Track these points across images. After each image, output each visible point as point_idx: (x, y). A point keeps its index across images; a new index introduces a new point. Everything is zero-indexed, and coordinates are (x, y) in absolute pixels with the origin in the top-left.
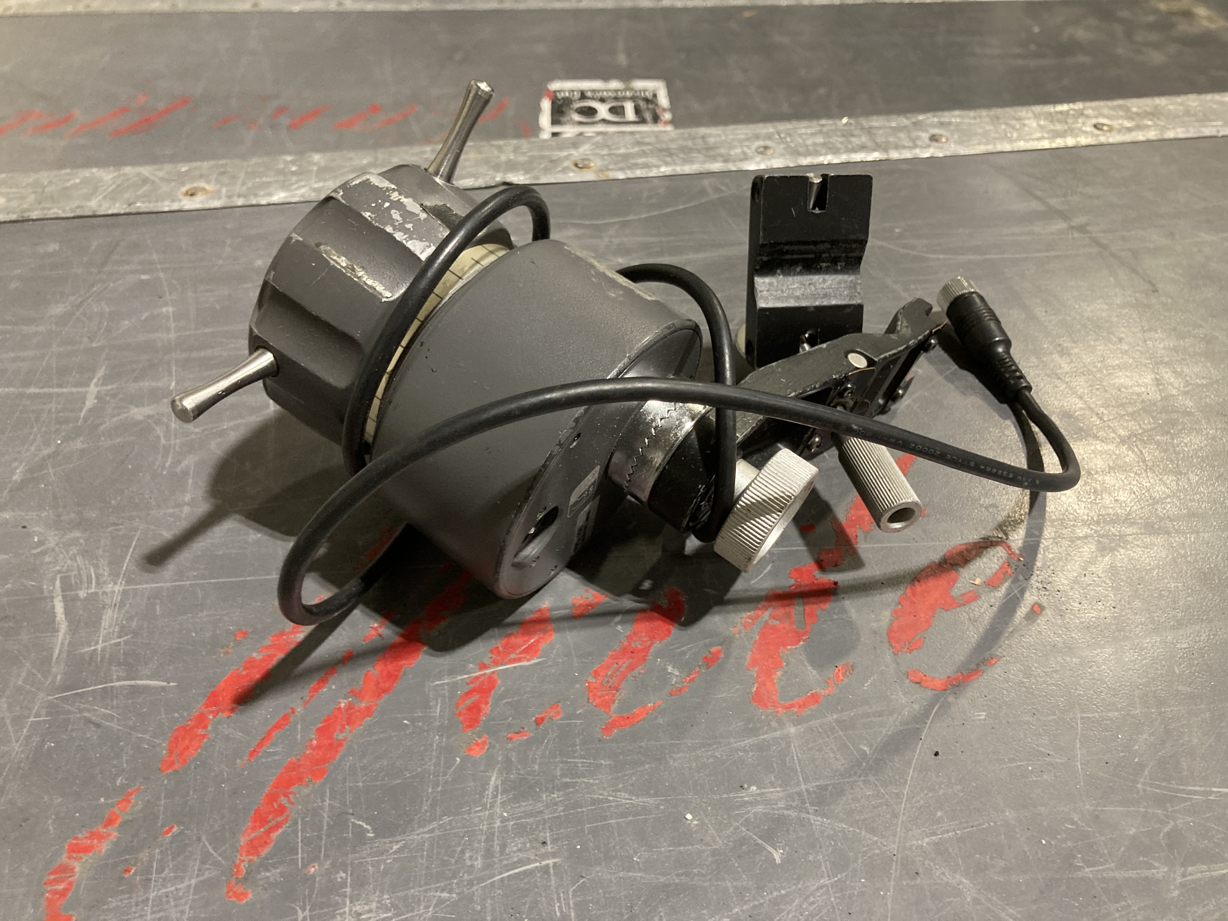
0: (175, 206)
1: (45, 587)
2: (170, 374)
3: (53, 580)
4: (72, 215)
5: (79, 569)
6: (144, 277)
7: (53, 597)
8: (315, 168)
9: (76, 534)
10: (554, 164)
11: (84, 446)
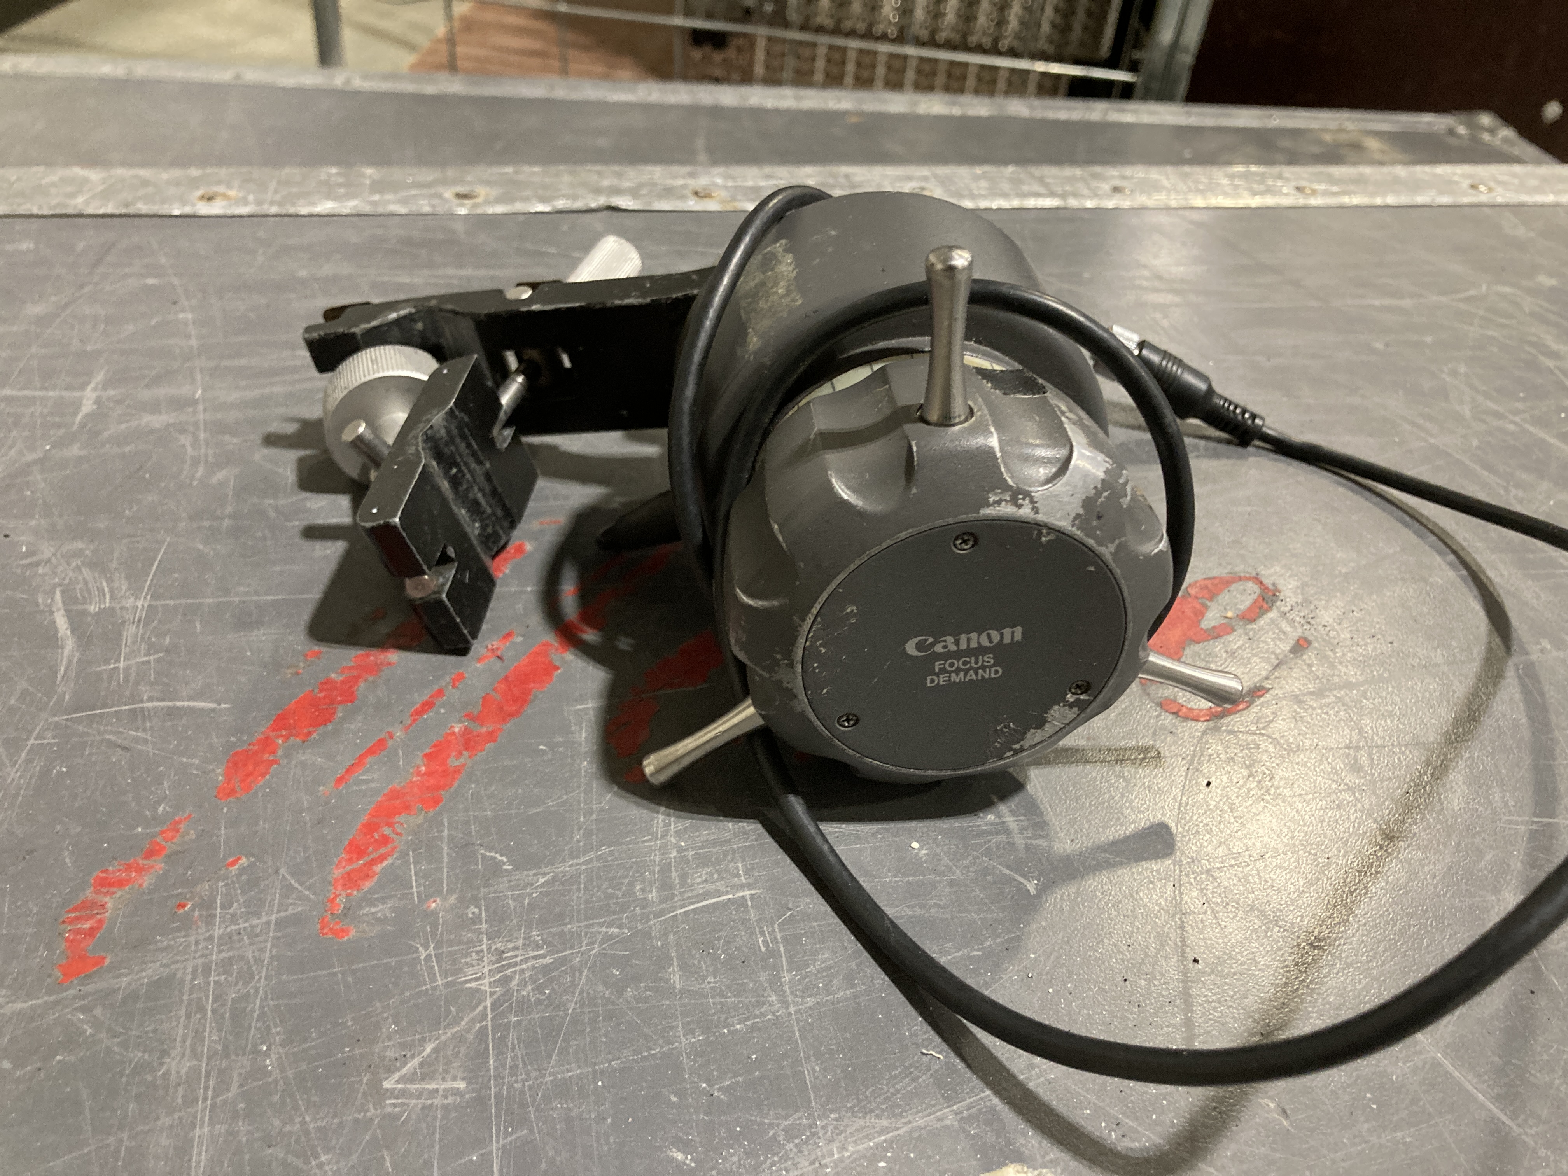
0: (188, 210)
1: (40, 600)
2: (193, 380)
3: (51, 593)
4: (51, 212)
5: (86, 582)
6: (150, 281)
7: (52, 613)
8: (368, 182)
9: (79, 545)
10: (669, 192)
11: (83, 453)
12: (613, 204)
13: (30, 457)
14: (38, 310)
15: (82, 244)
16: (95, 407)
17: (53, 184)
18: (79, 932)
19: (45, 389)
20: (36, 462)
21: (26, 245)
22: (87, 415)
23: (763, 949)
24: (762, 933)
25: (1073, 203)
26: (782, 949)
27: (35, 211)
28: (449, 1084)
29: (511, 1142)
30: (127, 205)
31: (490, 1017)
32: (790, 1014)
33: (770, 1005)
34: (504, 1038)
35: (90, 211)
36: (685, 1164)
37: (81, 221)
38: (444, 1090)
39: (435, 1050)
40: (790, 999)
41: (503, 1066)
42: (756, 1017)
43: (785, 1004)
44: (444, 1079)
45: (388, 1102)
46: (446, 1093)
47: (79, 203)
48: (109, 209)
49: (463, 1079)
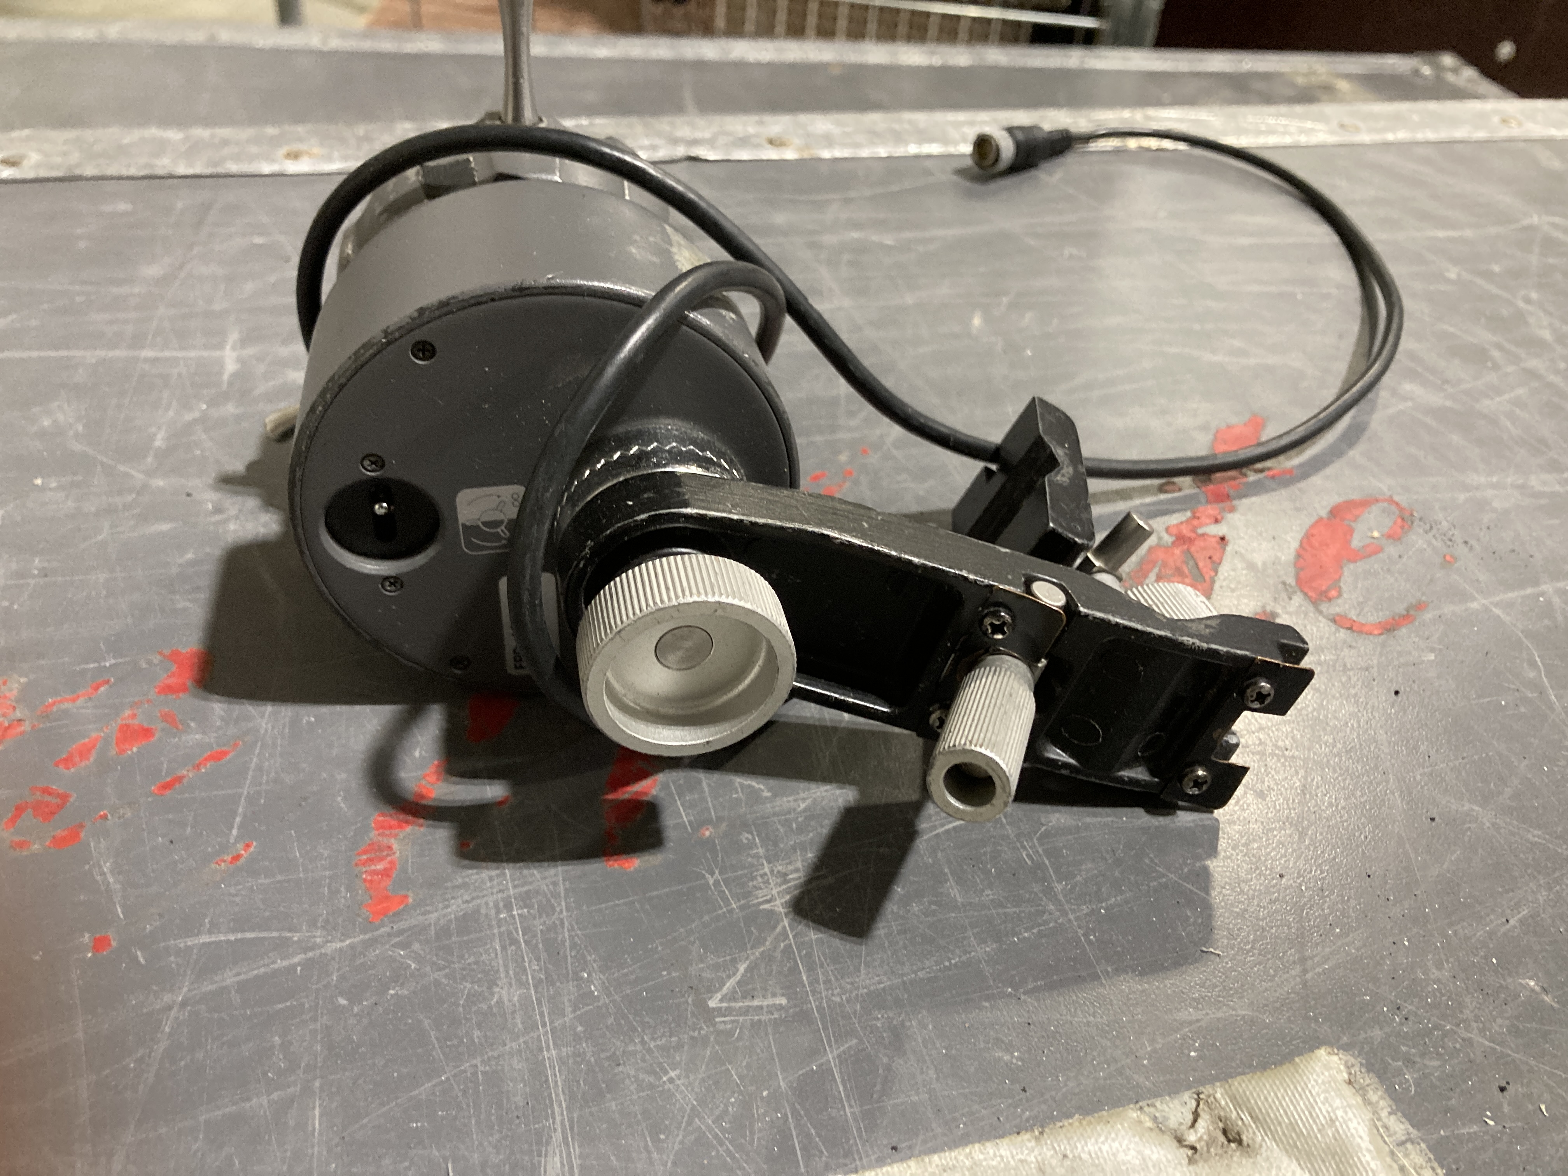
0: (276, 168)
10: (744, 142)
12: (693, 155)
13: (189, 417)
14: (153, 271)
15: (180, 205)
16: (239, 366)
18: (374, 872)
19: (182, 349)
20: (196, 421)
21: (123, 206)
22: (233, 375)
23: (1029, 862)
24: (1024, 848)
26: (1047, 862)
27: (125, 172)
28: (770, 1001)
29: (844, 1052)
30: (216, 164)
31: (791, 936)
32: (1070, 920)
33: (1050, 914)
34: (809, 955)
35: (182, 170)
36: (1012, 1063)
37: (170, 181)
38: (768, 1006)
39: (746, 970)
40: (1067, 907)
41: (818, 982)
42: (1040, 925)
43: (1064, 913)
44: (764, 997)
45: (718, 1020)
46: (771, 1009)
47: (164, 164)
48: (198, 170)
49: (783, 995)
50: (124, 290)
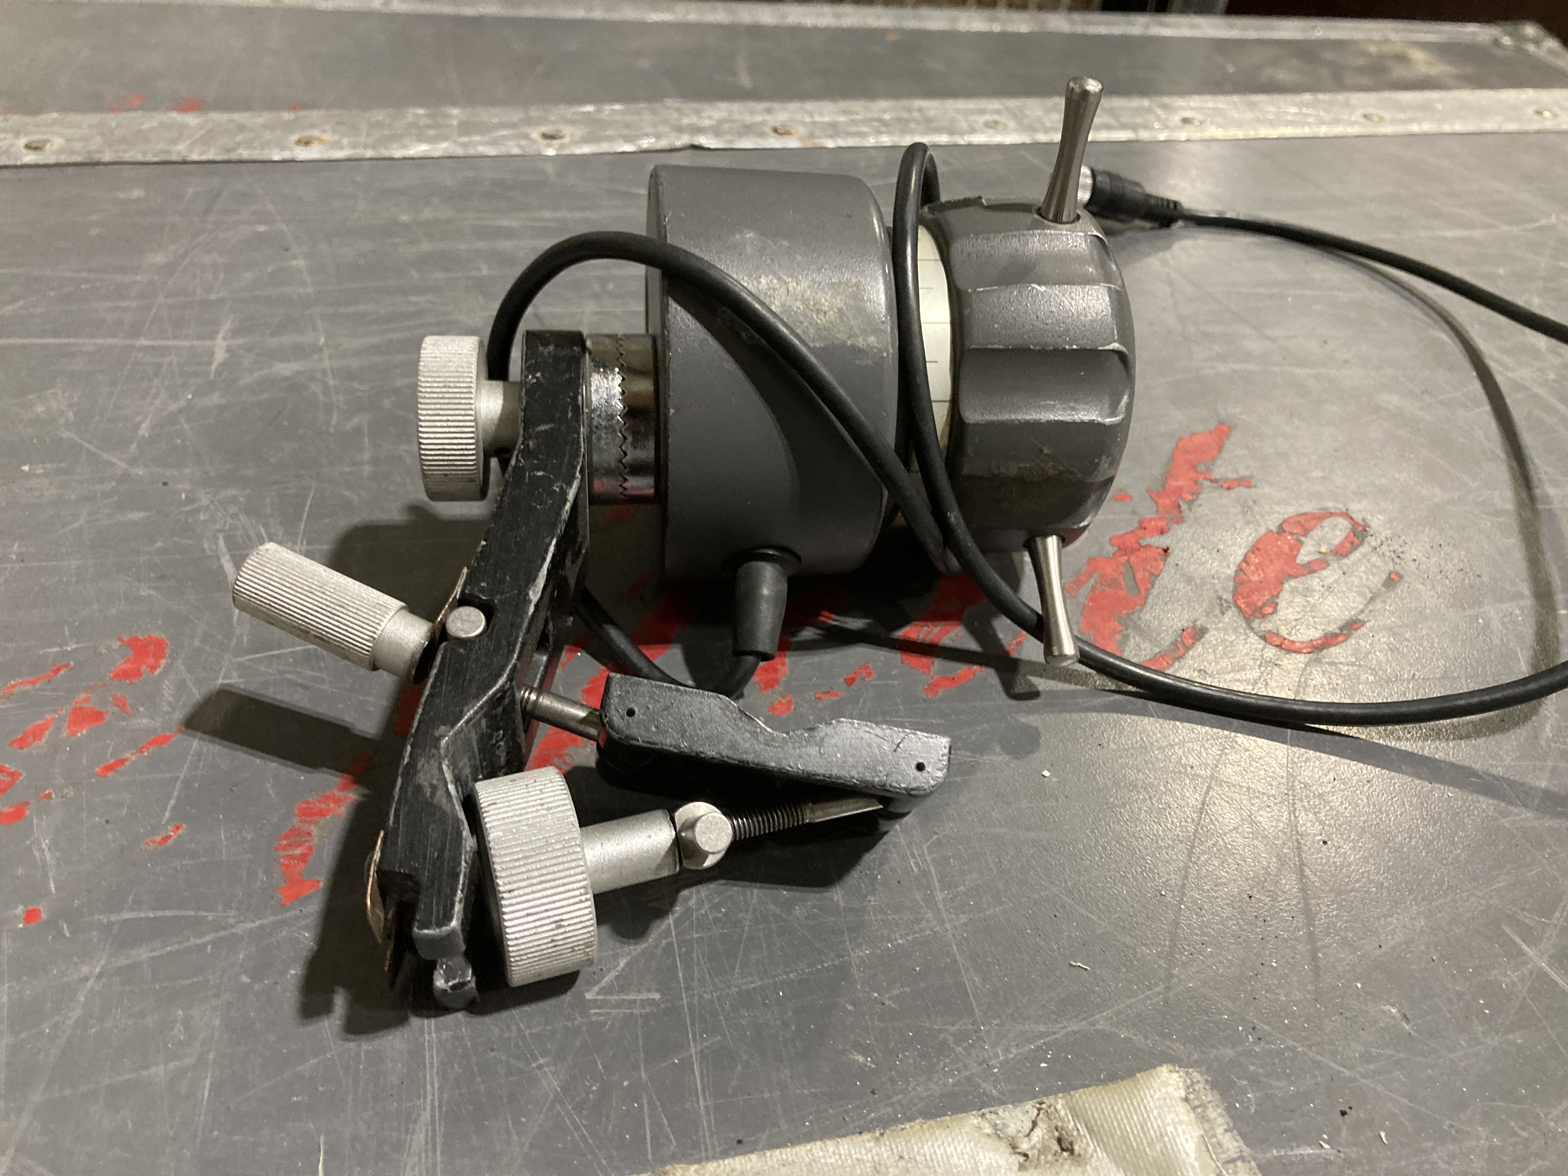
0: (287, 155)
1: (206, 545)
2: (315, 329)
3: (215, 539)
4: (156, 159)
5: (245, 529)
6: (262, 228)
7: (218, 558)
8: (455, 123)
9: (232, 492)
10: (748, 130)
11: (223, 401)
12: (696, 143)
13: (174, 407)
14: (159, 259)
15: (190, 191)
16: (228, 355)
17: (151, 130)
18: (291, 857)
19: (176, 338)
20: (180, 411)
21: (137, 193)
22: (221, 365)
23: (915, 870)
24: (915, 857)
25: (1144, 135)
26: (933, 870)
27: (140, 158)
28: (644, 996)
29: (707, 1047)
30: (228, 151)
31: (674, 934)
32: (947, 930)
33: (928, 921)
34: (689, 953)
35: (195, 157)
36: (865, 1065)
37: (185, 167)
38: (641, 1000)
39: (628, 965)
40: (945, 915)
41: (692, 979)
42: (915, 932)
43: (942, 922)
44: (639, 991)
45: (593, 1011)
46: (644, 1003)
47: (180, 150)
48: (211, 156)
49: (657, 991)
50: (127, 279)
